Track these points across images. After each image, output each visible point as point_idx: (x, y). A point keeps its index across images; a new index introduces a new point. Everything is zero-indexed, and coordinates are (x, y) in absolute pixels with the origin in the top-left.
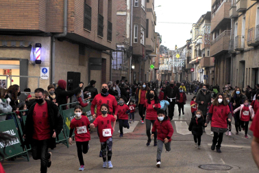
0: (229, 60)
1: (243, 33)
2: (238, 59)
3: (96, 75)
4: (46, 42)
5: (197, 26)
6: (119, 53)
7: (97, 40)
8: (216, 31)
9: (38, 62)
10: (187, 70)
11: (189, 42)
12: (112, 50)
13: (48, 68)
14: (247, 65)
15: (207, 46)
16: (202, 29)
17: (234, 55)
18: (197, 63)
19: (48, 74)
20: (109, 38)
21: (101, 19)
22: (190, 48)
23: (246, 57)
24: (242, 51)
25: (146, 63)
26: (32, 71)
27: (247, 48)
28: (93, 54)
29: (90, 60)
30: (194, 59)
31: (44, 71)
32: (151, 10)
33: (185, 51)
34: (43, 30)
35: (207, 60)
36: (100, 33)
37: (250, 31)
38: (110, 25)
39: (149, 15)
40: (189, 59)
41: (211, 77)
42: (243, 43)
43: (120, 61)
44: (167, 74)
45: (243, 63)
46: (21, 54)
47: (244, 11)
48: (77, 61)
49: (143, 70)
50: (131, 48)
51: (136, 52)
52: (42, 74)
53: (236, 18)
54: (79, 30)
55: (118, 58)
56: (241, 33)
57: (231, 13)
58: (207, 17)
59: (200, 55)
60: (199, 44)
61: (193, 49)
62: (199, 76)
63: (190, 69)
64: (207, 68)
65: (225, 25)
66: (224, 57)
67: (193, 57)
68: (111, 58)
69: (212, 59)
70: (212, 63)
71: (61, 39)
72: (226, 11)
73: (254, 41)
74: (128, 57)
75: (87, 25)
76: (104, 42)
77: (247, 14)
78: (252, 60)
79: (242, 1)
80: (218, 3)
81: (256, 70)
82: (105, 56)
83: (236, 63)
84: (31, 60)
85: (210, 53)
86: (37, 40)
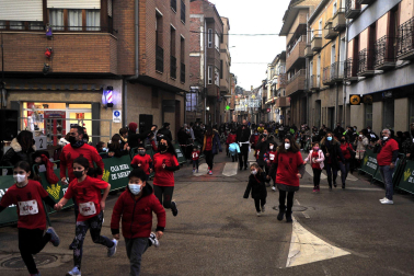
0: (305, 100)
1: (318, 73)
2: (314, 98)
3: (170, 117)
4: (119, 85)
5: (273, 66)
6: (193, 95)
7: (170, 82)
8: (291, 71)
9: (110, 105)
10: (263, 110)
11: (265, 82)
12: (186, 92)
13: (120, 112)
14: (323, 105)
15: (282, 86)
16: (277, 69)
17: (310, 94)
18: (273, 103)
19: (120, 117)
20: (183, 79)
21: (173, 60)
22: (265, 89)
23: (322, 96)
24: (318, 91)
25: (222, 104)
26: (104, 115)
27: (322, 87)
28: (167, 96)
29: (164, 102)
30: (269, 99)
31: (117, 114)
32: (225, 51)
33: (260, 92)
34: (114, 72)
35: (283, 99)
36: (173, 74)
37: (325, 69)
38: (183, 67)
39: (223, 56)
40: (265, 99)
41: (287, 117)
42: (318, 82)
43: (194, 103)
44: (243, 114)
45: (319, 102)
46: (92, 97)
47: (319, 50)
48: (150, 104)
49: (218, 112)
50: (205, 90)
51: (210, 93)
52: (114, 117)
53: (311, 57)
54: (151, 72)
55: (192, 100)
56: (317, 71)
57: (306, 52)
58: (282, 57)
60: (275, 84)
61: (269, 89)
62: (275, 116)
63: (266, 110)
64: (283, 109)
65: (301, 64)
66: (300, 98)
67: (269, 97)
68: (185, 99)
69: (288, 99)
70: (288, 104)
72: (301, 51)
73: (329, 80)
74: (203, 99)
75: (159, 66)
76: (177, 84)
77: (322, 54)
78: (327, 100)
79: (317, 39)
80: (291, 44)
81: (331, 109)
82: (179, 98)
83: (312, 102)
84: (103, 103)
85: (286, 93)
86: (108, 83)
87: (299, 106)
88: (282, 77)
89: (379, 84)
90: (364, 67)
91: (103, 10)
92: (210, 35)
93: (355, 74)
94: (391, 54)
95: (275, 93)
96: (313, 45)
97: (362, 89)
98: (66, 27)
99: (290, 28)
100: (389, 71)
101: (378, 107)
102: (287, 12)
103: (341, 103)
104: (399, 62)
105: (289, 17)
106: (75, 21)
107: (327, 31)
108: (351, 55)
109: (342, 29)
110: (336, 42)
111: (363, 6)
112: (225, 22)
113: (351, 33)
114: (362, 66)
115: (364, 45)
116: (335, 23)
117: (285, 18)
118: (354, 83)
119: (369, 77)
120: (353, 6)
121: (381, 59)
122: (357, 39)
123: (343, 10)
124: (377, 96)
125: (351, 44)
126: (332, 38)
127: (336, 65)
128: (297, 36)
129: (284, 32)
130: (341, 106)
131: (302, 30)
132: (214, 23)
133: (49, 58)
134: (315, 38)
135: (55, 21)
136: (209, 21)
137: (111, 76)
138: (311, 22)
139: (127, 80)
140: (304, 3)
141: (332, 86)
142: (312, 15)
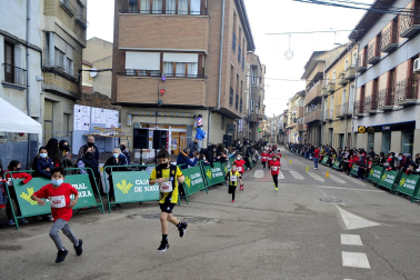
0: (320, 127)
2: (328, 126)
4: (205, 114)
5: (293, 100)
8: (309, 105)
10: (283, 133)
11: (286, 112)
14: (334, 132)
15: (301, 116)
16: (297, 102)
17: (324, 123)
18: (291, 128)
20: (241, 110)
21: (237, 97)
22: (286, 117)
23: (333, 125)
24: (331, 121)
25: (256, 127)
27: (335, 118)
28: (229, 122)
29: (228, 126)
32: (262, 89)
34: (204, 105)
35: (301, 126)
36: (231, 103)
37: (338, 107)
38: (241, 101)
39: (260, 93)
40: (285, 125)
41: (304, 139)
42: (332, 116)
45: (331, 129)
46: (187, 122)
47: (333, 92)
48: (220, 127)
50: (249, 117)
51: (252, 120)
53: (326, 97)
54: (227, 106)
56: (331, 108)
57: (322, 93)
58: (302, 94)
60: (294, 114)
61: (289, 117)
62: (294, 138)
63: (285, 132)
64: (301, 132)
65: (317, 101)
66: (316, 125)
67: (289, 124)
68: (238, 124)
69: (305, 126)
70: (305, 129)
71: (213, 112)
72: (319, 92)
73: (341, 114)
74: (247, 123)
76: (237, 113)
77: (335, 95)
78: (339, 128)
80: (311, 85)
81: (342, 135)
82: (235, 123)
83: (325, 129)
84: (195, 126)
85: (304, 121)
86: (198, 112)
87: (314, 131)
88: (301, 109)
89: (380, 120)
90: (368, 108)
91: (199, 63)
92: (254, 78)
93: (361, 111)
94: (390, 100)
95: (295, 120)
96: (329, 88)
97: (367, 122)
98: (174, 74)
99: (310, 74)
100: (388, 112)
101: (378, 136)
102: (308, 64)
103: (350, 131)
104: (395, 107)
105: (310, 66)
106: (180, 70)
107: (340, 80)
108: (358, 98)
109: (352, 79)
110: (347, 87)
111: (369, 66)
112: (263, 68)
113: (359, 82)
114: (366, 106)
115: (369, 92)
116: (347, 75)
117: (306, 67)
118: (360, 118)
119: (372, 115)
120: (361, 65)
121: (382, 103)
122: (363, 87)
123: (353, 66)
124: (378, 128)
125: (359, 91)
126: (344, 85)
127: (347, 104)
128: (315, 80)
129: (305, 77)
130: (349, 134)
131: (320, 77)
132: (256, 68)
133: (162, 94)
134: (331, 84)
135: (167, 70)
136: (254, 68)
137: (201, 108)
138: (326, 71)
139: (212, 110)
140: (322, 58)
141: (342, 118)
142: (327, 67)
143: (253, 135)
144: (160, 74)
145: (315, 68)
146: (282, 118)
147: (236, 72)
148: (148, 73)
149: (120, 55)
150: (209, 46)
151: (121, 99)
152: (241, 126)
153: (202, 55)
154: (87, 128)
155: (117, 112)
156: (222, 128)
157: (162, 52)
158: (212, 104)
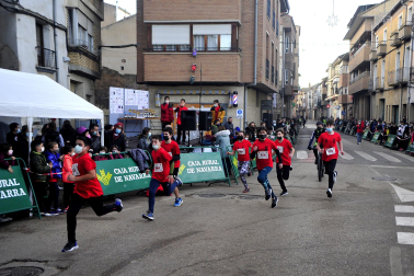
0: (369, 99)
1: (383, 75)
2: (378, 97)
4: (241, 90)
5: (334, 66)
7: (270, 86)
8: (355, 71)
9: (235, 106)
10: (322, 105)
11: (325, 80)
12: (273, 92)
13: (242, 110)
14: (387, 103)
15: (345, 84)
16: (339, 68)
17: (374, 93)
18: (333, 100)
19: (242, 115)
20: (276, 83)
21: (272, 69)
22: (325, 86)
23: (386, 95)
24: (382, 91)
26: (230, 113)
27: (387, 87)
29: (262, 102)
30: (330, 96)
31: (239, 112)
34: (239, 81)
35: (344, 97)
36: (267, 77)
37: (390, 73)
40: (325, 96)
41: (349, 112)
42: (384, 84)
44: (301, 110)
45: (383, 100)
46: (221, 99)
47: (383, 55)
48: (255, 104)
50: (284, 90)
52: (238, 114)
53: (375, 61)
54: (264, 81)
56: (382, 75)
57: (371, 57)
58: (346, 58)
59: (337, 92)
60: (336, 83)
61: (330, 87)
62: (336, 112)
63: (325, 106)
64: (345, 105)
65: (365, 67)
66: (364, 96)
67: (329, 93)
68: (272, 99)
69: (350, 97)
70: (350, 101)
71: (249, 88)
72: (366, 55)
73: (395, 82)
76: (273, 88)
77: (387, 58)
78: (392, 99)
79: (383, 46)
80: (356, 46)
81: (396, 107)
82: (269, 98)
83: (376, 101)
84: (230, 104)
85: (348, 91)
86: (233, 89)
87: (362, 104)
88: (345, 76)
91: (234, 35)
92: (287, 43)
96: (378, 51)
98: (206, 49)
99: (354, 34)
102: (353, 21)
103: (406, 102)
105: (355, 23)
107: (393, 41)
109: (407, 39)
110: (401, 49)
112: (297, 29)
116: (402, 34)
117: (350, 25)
123: (408, 23)
126: (398, 46)
127: (401, 70)
128: (362, 41)
129: (349, 36)
130: (405, 105)
131: (367, 37)
132: (290, 31)
134: (381, 45)
135: (199, 44)
136: (287, 31)
137: (236, 84)
138: (376, 30)
139: (247, 86)
140: (369, 14)
141: (396, 87)
142: (377, 24)
143: (287, 110)
144: (190, 47)
145: (361, 26)
146: (320, 88)
147: (271, 40)
148: (178, 48)
149: (144, 30)
150: (243, 14)
151: (148, 78)
152: (276, 101)
153: (235, 26)
154: (121, 111)
155: (146, 93)
156: (257, 106)
157: (191, 24)
158: (248, 80)
